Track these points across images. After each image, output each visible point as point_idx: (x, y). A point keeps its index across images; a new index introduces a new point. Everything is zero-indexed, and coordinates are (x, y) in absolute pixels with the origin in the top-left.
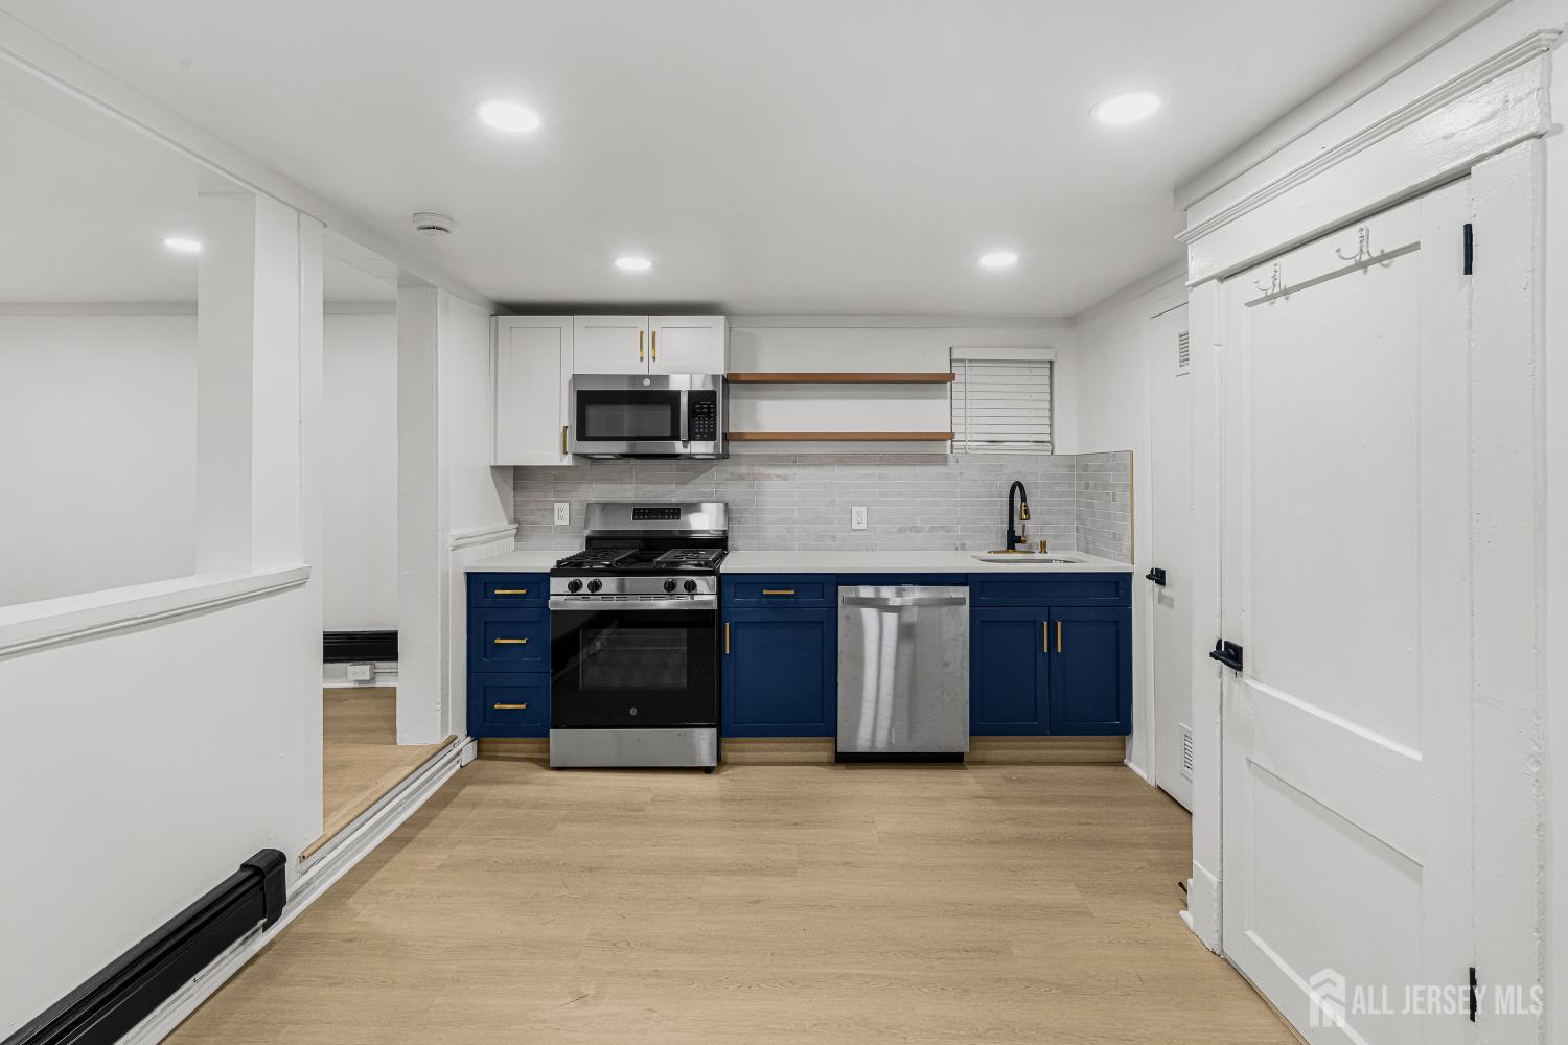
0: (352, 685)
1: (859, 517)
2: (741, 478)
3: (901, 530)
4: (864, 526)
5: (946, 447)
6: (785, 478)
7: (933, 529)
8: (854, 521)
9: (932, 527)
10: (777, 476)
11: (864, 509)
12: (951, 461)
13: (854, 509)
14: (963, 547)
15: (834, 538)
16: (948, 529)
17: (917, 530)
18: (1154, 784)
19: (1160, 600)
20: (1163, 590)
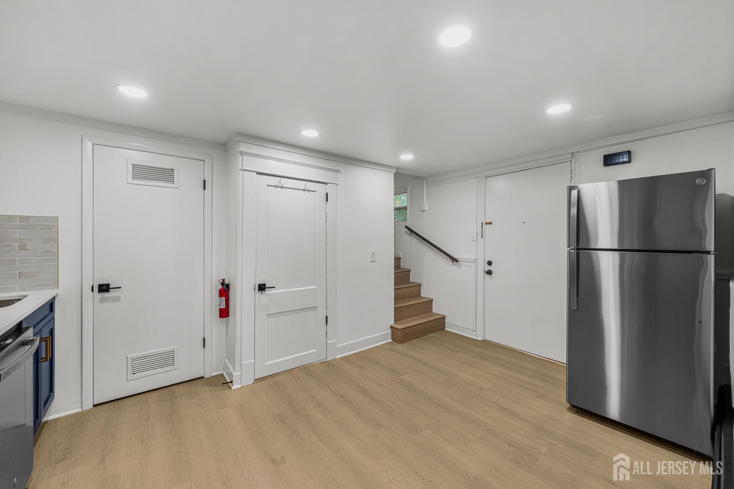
18: (91, 406)
19: (102, 301)
20: (106, 295)
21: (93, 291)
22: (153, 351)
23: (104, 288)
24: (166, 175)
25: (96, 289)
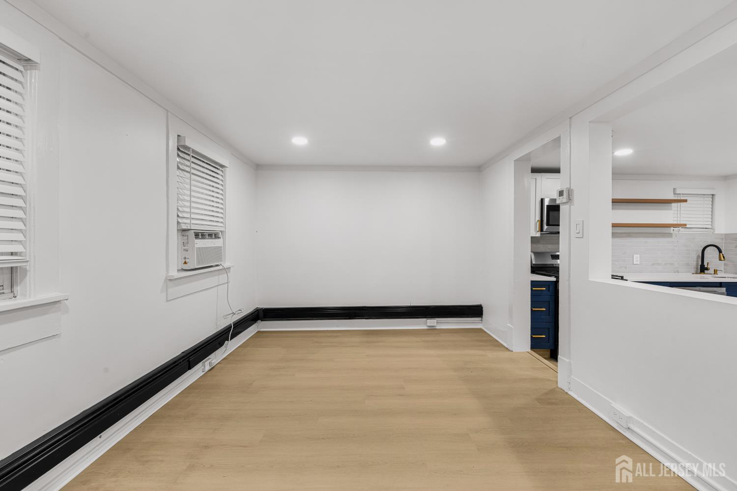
0: (426, 328)
1: (637, 259)
3: (653, 265)
4: (638, 263)
5: (671, 230)
8: (634, 261)
9: (665, 263)
11: (638, 256)
12: (674, 236)
14: (678, 272)
15: (626, 267)
16: (672, 264)
17: (659, 264)
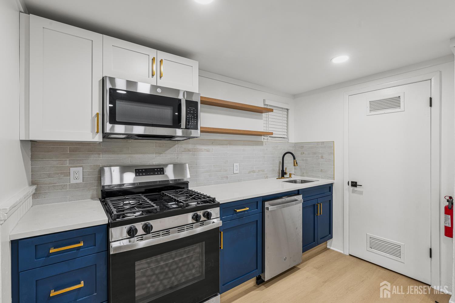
1: (236, 168)
2: (189, 150)
3: (249, 172)
4: (238, 172)
5: (262, 138)
6: (208, 151)
7: (259, 171)
8: (235, 170)
9: (259, 170)
10: (205, 150)
11: (238, 164)
12: (264, 144)
13: (235, 164)
15: (227, 178)
16: (263, 171)
17: (254, 172)
18: (348, 254)
19: (353, 192)
20: (355, 189)
21: (348, 185)
22: (384, 238)
23: (354, 184)
24: (395, 102)
25: (350, 183)
